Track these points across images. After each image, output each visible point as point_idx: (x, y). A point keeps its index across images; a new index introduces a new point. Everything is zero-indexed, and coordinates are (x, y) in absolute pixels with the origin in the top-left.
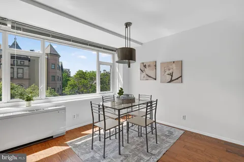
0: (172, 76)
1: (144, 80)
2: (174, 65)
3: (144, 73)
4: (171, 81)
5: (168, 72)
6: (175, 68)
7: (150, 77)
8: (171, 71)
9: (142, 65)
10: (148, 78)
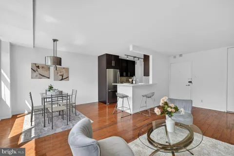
0: (63, 76)
1: (36, 78)
2: (64, 70)
3: (37, 72)
4: (62, 79)
5: (60, 74)
6: (64, 72)
7: (43, 76)
8: (62, 74)
9: (35, 65)
10: (41, 77)
